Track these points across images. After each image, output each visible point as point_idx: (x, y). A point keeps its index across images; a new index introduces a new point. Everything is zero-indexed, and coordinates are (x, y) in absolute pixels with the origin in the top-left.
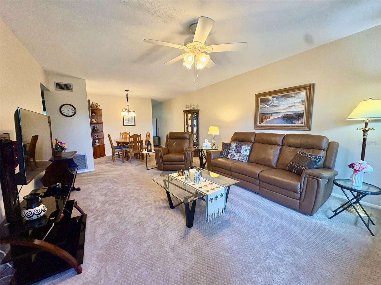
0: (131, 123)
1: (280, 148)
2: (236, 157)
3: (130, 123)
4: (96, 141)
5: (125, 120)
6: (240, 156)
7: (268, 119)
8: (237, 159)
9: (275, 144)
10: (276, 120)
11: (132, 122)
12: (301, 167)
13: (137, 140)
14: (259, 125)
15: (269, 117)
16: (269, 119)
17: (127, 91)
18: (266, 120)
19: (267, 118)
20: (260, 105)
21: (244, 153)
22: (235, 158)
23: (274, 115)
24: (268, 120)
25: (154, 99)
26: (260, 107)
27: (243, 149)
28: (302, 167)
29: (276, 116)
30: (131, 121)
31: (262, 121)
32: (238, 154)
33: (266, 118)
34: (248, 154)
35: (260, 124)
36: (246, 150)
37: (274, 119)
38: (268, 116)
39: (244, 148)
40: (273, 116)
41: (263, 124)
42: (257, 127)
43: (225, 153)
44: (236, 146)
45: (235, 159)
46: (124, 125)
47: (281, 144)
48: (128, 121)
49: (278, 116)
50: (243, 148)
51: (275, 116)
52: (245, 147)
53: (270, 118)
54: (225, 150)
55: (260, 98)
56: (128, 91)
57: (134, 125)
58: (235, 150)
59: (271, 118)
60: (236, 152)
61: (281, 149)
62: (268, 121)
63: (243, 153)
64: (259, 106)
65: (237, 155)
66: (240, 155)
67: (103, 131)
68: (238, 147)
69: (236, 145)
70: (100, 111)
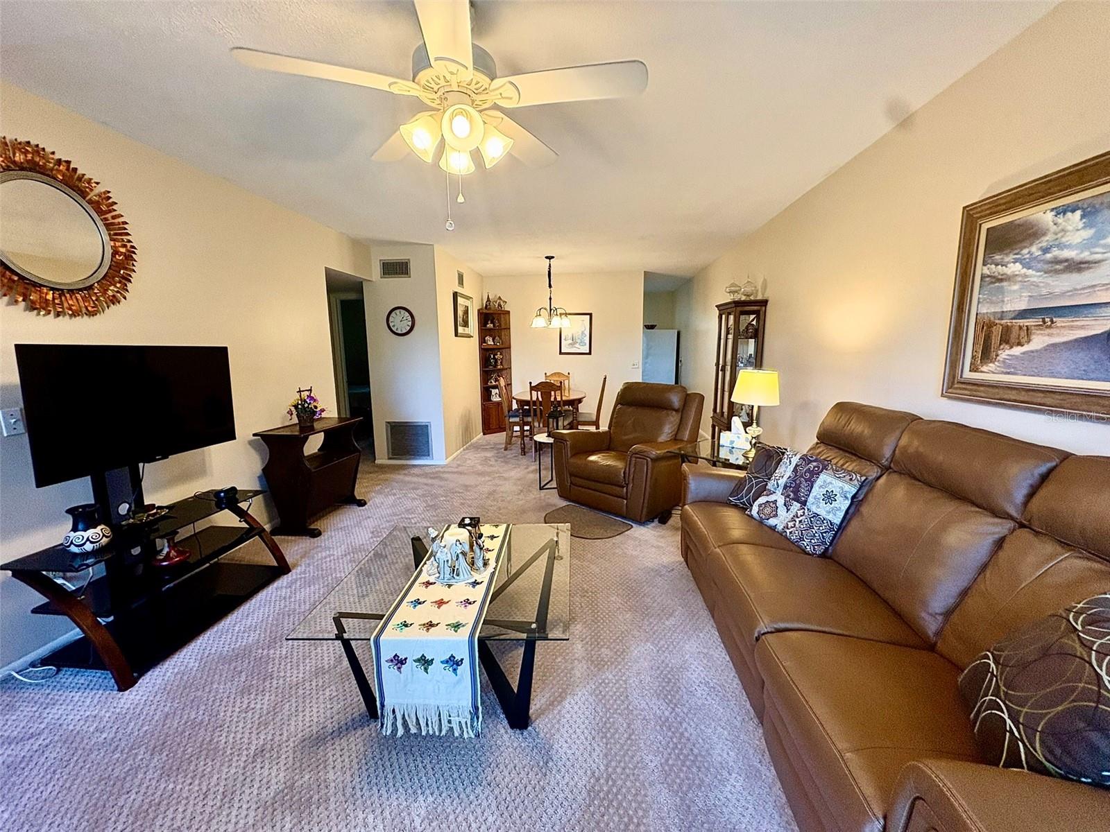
0: (579, 347)
1: (997, 536)
2: (780, 521)
3: (577, 345)
4: (493, 391)
5: (565, 340)
6: (797, 520)
7: (1020, 344)
8: (780, 528)
9: (979, 501)
10: (1066, 354)
11: (582, 343)
12: (1006, 716)
13: (552, 399)
14: (968, 374)
15: (1023, 334)
16: (1026, 348)
17: (550, 259)
18: (1005, 353)
19: (1013, 340)
20: (984, 264)
21: (818, 511)
22: (772, 522)
23: (1059, 321)
24: (1017, 351)
25: (650, 271)
26: (983, 277)
27: (820, 487)
28: (1009, 721)
29: (1071, 328)
30: (579, 341)
31: (986, 353)
32: (796, 506)
33: (1007, 342)
34: (837, 520)
35: (974, 369)
36: (829, 497)
37: (1054, 345)
38: (1020, 328)
39: (825, 484)
40: (1048, 331)
41: (990, 373)
42: (955, 386)
43: (751, 487)
44: (795, 470)
45: (773, 528)
46: (561, 353)
47: (1014, 514)
48: (571, 342)
49: (1082, 327)
50: (819, 482)
51: (1066, 332)
52: (831, 483)
53: (1029, 341)
54: (756, 478)
55: (985, 227)
56: (553, 257)
57: (588, 351)
58: (785, 487)
59: (1039, 341)
60: (788, 496)
61: (1000, 543)
62: (1016, 357)
63: (814, 509)
64: (980, 270)
65: (788, 510)
66: (800, 513)
67: (510, 368)
68: (802, 476)
69: (797, 465)
70: (507, 315)
